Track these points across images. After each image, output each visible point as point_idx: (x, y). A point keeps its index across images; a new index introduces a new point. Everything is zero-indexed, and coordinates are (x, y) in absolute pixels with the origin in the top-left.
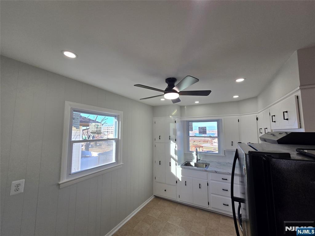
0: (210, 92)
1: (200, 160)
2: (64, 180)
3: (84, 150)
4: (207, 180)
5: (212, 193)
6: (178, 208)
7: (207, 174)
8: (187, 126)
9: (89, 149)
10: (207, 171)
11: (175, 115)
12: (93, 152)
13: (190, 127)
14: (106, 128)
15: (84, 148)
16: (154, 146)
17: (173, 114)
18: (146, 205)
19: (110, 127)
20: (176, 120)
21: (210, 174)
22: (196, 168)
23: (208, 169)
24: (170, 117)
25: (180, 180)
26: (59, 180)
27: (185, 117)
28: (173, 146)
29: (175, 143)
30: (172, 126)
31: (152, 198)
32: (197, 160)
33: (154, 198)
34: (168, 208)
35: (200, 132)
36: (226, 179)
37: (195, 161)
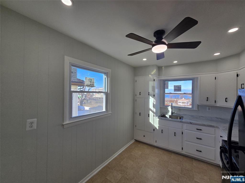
0: (200, 43)
1: (174, 113)
2: (67, 122)
3: (79, 105)
4: (181, 130)
5: (186, 141)
6: (155, 150)
7: (182, 124)
8: (163, 85)
9: (83, 105)
10: (182, 122)
11: (154, 74)
12: (86, 107)
13: (166, 85)
14: (94, 90)
15: (79, 104)
16: (135, 101)
17: (152, 73)
18: (129, 146)
19: (97, 89)
20: (155, 78)
21: (185, 125)
22: (170, 119)
23: (183, 121)
24: (149, 77)
25: (157, 128)
26: (63, 121)
27: (162, 76)
28: (152, 101)
29: (153, 99)
30: (151, 84)
31: (133, 141)
32: (172, 113)
33: (135, 141)
34: (147, 150)
35: (175, 90)
36: (201, 130)
37: (170, 114)
